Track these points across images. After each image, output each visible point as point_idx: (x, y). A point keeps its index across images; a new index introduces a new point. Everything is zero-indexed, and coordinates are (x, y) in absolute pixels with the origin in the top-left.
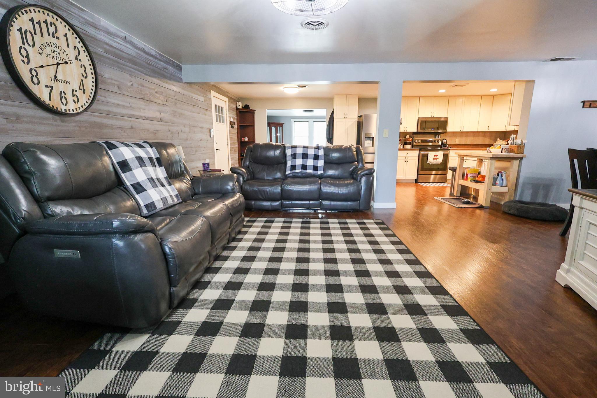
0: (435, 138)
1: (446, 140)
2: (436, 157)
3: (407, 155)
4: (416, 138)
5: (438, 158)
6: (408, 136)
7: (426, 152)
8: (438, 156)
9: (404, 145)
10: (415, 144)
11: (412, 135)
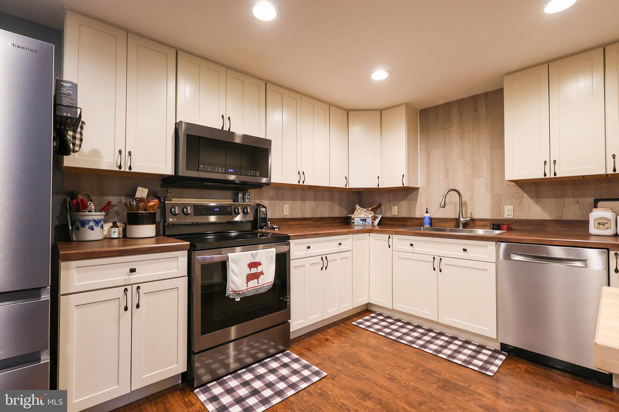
0: (235, 200)
1: (264, 209)
2: (254, 270)
3: (135, 278)
4: (175, 201)
5: (262, 273)
6: (142, 192)
7: (214, 257)
8: (259, 264)
9: (129, 227)
10: (171, 220)
11: (159, 189)
